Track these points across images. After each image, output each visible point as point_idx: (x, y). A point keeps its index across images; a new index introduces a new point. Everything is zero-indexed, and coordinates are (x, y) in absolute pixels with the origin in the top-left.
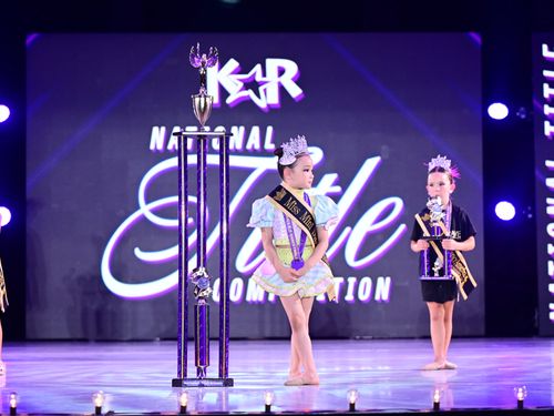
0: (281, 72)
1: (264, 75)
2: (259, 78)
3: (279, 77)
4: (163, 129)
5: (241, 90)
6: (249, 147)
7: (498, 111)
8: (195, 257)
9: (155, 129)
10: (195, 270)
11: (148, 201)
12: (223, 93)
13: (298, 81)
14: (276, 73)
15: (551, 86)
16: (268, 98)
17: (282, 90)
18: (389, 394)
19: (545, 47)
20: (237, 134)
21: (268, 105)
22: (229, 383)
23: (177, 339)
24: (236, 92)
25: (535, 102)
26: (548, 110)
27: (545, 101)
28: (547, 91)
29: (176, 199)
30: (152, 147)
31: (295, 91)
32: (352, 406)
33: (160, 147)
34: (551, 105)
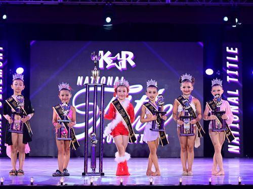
0: (127, 56)
1: (121, 57)
2: (119, 58)
3: (126, 58)
4: (82, 77)
5: (112, 63)
6: (114, 84)
7: (209, 72)
8: (92, 127)
9: (79, 77)
10: (91, 134)
11: (76, 105)
12: (105, 64)
13: (133, 60)
14: (125, 56)
15: (229, 63)
16: (122, 66)
17: (127, 63)
18: (167, 179)
19: (227, 48)
20: (110, 80)
21: (122, 69)
22: (103, 174)
23: (84, 157)
24: (110, 63)
25: (223, 68)
26: (228, 72)
27: (227, 68)
28: (228, 65)
29: (84, 104)
30: (78, 84)
31: (132, 63)
32: (151, 183)
33: (81, 84)
34: (229, 70)
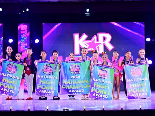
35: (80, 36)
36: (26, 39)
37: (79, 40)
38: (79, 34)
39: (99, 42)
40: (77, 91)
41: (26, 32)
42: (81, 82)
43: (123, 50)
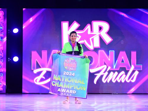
35: (70, 25)
36: (2, 28)
37: (69, 29)
38: (68, 22)
39: (93, 32)
40: (68, 91)
41: (2, 19)
42: (74, 81)
43: (122, 43)
